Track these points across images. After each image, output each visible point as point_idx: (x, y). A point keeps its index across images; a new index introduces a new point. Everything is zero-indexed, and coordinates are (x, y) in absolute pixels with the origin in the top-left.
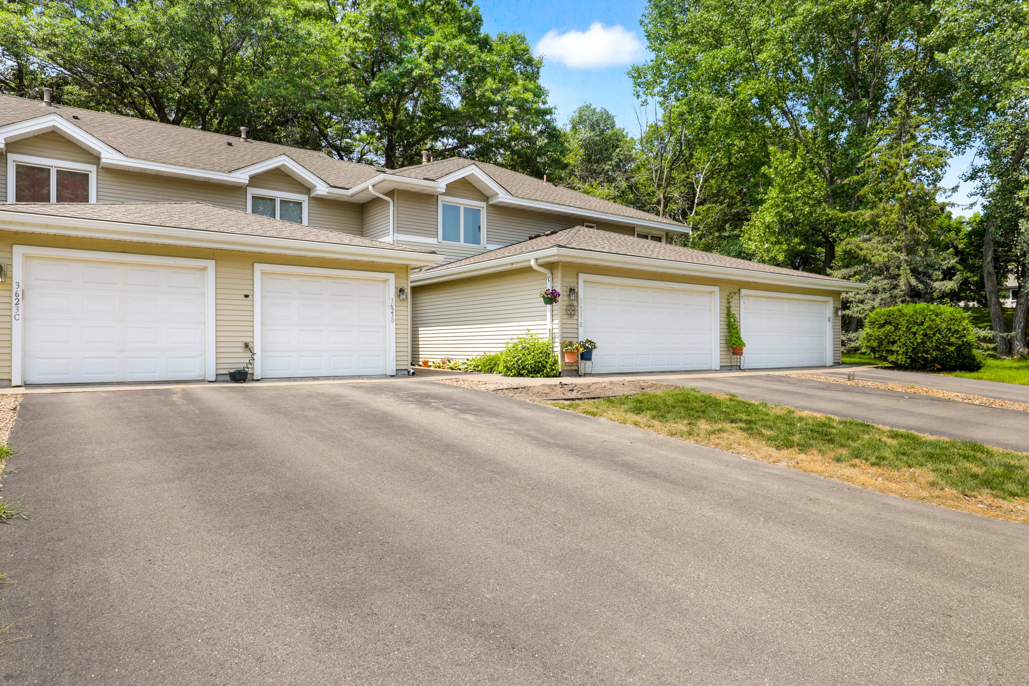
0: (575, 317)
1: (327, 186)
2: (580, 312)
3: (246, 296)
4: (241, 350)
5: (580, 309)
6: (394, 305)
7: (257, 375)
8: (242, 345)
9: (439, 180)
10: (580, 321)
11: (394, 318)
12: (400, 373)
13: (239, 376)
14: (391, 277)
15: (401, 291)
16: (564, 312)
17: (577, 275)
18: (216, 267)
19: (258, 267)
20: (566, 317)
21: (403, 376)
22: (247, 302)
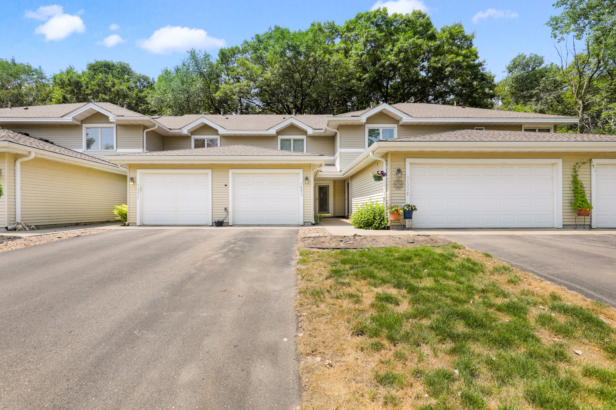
0: (403, 189)
1: (312, 129)
2: (407, 185)
3: (226, 185)
4: (224, 211)
5: (406, 183)
6: (302, 186)
7: (230, 224)
8: (224, 209)
9: (362, 116)
10: (406, 192)
11: (302, 193)
12: (306, 224)
13: (220, 224)
14: (301, 171)
15: (307, 179)
16: (393, 186)
17: (405, 159)
18: (212, 173)
19: (231, 171)
20: (394, 189)
21: (309, 226)
22: (226, 188)
